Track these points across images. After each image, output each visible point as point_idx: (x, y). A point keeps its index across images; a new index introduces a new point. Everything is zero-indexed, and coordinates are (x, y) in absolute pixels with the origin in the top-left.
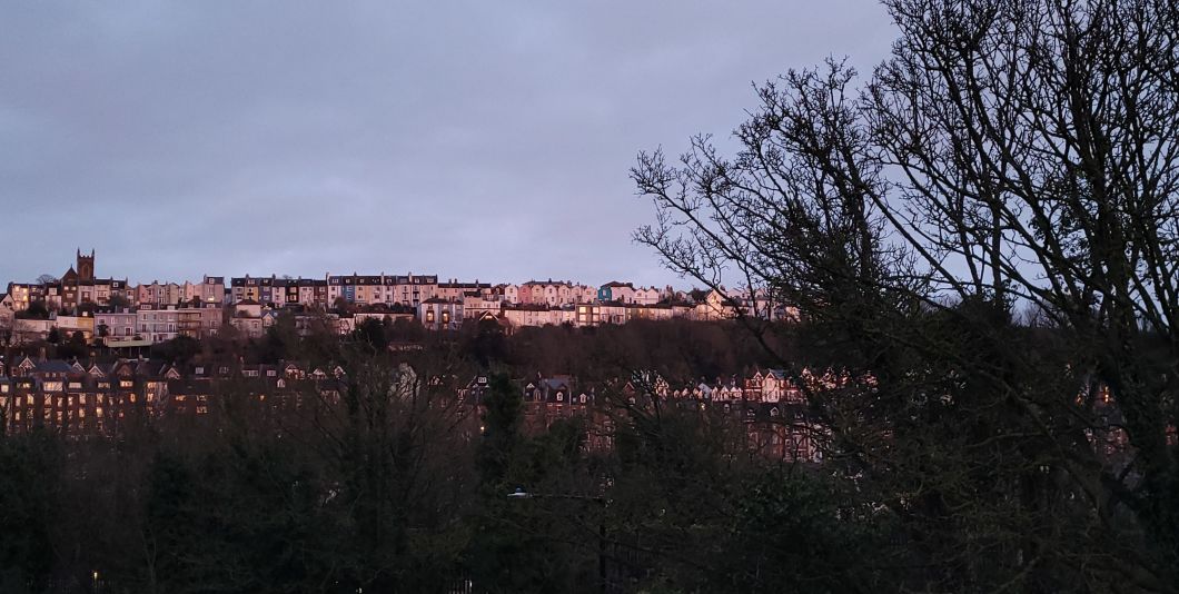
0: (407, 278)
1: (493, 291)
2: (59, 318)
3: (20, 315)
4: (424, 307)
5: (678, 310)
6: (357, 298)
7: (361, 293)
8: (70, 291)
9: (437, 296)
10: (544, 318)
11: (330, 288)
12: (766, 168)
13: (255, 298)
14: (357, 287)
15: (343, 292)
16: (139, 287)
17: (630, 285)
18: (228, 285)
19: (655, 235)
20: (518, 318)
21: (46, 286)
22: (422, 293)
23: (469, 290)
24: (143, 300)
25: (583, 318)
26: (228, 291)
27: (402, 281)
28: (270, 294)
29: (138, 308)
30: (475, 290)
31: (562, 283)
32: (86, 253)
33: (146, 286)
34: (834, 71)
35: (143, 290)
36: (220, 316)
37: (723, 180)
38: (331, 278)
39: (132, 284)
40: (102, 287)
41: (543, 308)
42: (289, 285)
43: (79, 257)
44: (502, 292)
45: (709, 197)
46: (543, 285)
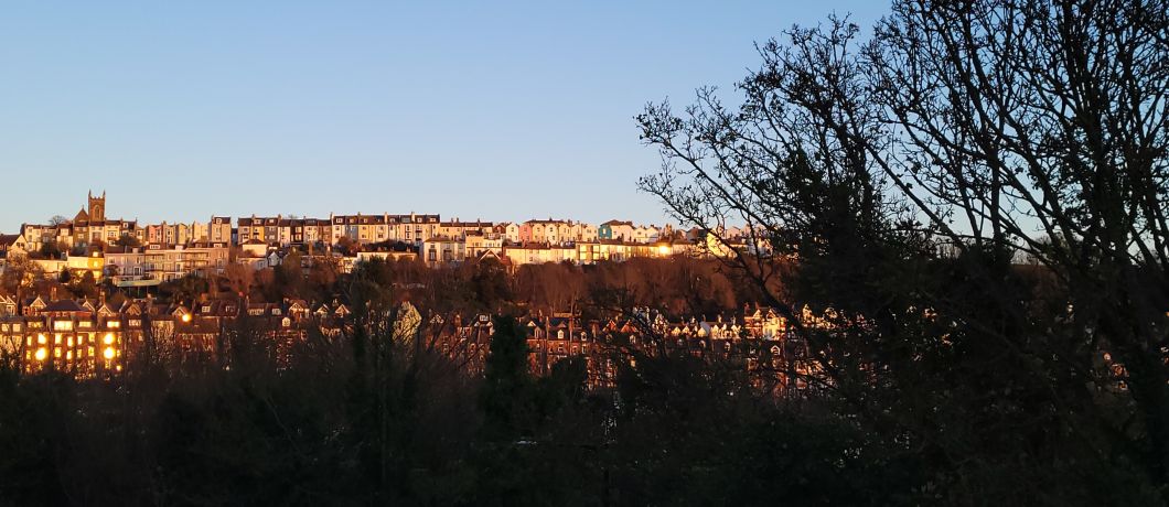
0: (410, 217)
1: (495, 230)
2: (70, 258)
3: (33, 255)
4: (427, 247)
5: (678, 248)
6: (360, 237)
7: (366, 233)
8: (81, 232)
9: (439, 235)
10: (545, 256)
11: (334, 227)
12: (770, 120)
13: (260, 237)
14: (361, 226)
15: (347, 231)
16: (148, 228)
17: (629, 224)
18: (235, 225)
19: (660, 185)
20: (520, 257)
21: (57, 227)
22: (424, 232)
23: (472, 229)
24: (152, 240)
25: (583, 256)
26: (234, 231)
27: (404, 220)
28: (276, 233)
29: (147, 247)
30: (477, 229)
31: (562, 222)
32: (97, 195)
33: (155, 227)
34: (837, 27)
35: (152, 231)
36: (227, 255)
37: (727, 131)
38: (336, 217)
39: (141, 225)
40: (113, 228)
41: (544, 246)
42: (294, 224)
43: (90, 198)
44: (504, 231)
45: (714, 147)
46: (544, 223)
